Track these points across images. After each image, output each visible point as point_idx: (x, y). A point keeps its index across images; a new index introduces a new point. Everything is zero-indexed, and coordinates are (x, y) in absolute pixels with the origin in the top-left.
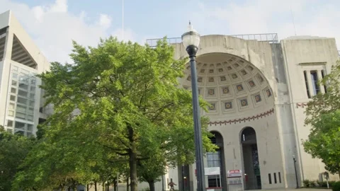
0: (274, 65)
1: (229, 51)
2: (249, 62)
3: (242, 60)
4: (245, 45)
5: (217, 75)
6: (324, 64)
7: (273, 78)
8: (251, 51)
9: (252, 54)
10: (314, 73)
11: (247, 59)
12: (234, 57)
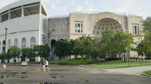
0: (125, 23)
1: (112, 18)
2: (118, 22)
3: (115, 21)
4: (117, 16)
5: (106, 24)
6: (139, 24)
7: (124, 27)
8: (119, 18)
9: (119, 19)
10: (135, 27)
11: (117, 21)
12: (113, 19)
